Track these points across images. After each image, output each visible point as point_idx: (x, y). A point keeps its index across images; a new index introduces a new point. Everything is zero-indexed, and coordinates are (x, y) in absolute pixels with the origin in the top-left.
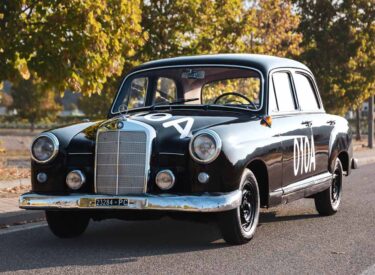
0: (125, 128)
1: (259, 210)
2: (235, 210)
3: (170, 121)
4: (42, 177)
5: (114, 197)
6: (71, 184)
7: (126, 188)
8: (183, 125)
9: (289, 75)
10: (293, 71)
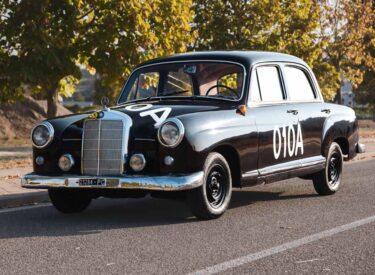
0: (105, 117)
1: (231, 189)
2: (201, 187)
3: (148, 111)
4: (41, 160)
5: (94, 178)
6: (62, 166)
7: (106, 170)
8: (159, 114)
9: (278, 68)
10: (281, 65)
